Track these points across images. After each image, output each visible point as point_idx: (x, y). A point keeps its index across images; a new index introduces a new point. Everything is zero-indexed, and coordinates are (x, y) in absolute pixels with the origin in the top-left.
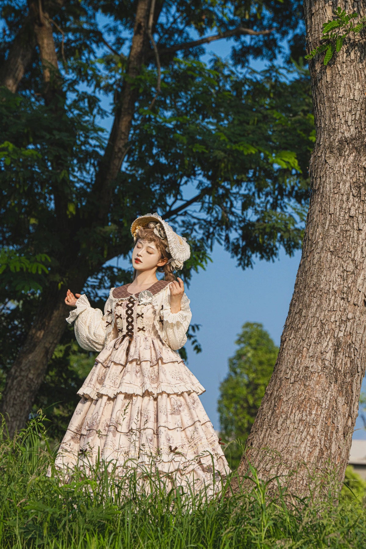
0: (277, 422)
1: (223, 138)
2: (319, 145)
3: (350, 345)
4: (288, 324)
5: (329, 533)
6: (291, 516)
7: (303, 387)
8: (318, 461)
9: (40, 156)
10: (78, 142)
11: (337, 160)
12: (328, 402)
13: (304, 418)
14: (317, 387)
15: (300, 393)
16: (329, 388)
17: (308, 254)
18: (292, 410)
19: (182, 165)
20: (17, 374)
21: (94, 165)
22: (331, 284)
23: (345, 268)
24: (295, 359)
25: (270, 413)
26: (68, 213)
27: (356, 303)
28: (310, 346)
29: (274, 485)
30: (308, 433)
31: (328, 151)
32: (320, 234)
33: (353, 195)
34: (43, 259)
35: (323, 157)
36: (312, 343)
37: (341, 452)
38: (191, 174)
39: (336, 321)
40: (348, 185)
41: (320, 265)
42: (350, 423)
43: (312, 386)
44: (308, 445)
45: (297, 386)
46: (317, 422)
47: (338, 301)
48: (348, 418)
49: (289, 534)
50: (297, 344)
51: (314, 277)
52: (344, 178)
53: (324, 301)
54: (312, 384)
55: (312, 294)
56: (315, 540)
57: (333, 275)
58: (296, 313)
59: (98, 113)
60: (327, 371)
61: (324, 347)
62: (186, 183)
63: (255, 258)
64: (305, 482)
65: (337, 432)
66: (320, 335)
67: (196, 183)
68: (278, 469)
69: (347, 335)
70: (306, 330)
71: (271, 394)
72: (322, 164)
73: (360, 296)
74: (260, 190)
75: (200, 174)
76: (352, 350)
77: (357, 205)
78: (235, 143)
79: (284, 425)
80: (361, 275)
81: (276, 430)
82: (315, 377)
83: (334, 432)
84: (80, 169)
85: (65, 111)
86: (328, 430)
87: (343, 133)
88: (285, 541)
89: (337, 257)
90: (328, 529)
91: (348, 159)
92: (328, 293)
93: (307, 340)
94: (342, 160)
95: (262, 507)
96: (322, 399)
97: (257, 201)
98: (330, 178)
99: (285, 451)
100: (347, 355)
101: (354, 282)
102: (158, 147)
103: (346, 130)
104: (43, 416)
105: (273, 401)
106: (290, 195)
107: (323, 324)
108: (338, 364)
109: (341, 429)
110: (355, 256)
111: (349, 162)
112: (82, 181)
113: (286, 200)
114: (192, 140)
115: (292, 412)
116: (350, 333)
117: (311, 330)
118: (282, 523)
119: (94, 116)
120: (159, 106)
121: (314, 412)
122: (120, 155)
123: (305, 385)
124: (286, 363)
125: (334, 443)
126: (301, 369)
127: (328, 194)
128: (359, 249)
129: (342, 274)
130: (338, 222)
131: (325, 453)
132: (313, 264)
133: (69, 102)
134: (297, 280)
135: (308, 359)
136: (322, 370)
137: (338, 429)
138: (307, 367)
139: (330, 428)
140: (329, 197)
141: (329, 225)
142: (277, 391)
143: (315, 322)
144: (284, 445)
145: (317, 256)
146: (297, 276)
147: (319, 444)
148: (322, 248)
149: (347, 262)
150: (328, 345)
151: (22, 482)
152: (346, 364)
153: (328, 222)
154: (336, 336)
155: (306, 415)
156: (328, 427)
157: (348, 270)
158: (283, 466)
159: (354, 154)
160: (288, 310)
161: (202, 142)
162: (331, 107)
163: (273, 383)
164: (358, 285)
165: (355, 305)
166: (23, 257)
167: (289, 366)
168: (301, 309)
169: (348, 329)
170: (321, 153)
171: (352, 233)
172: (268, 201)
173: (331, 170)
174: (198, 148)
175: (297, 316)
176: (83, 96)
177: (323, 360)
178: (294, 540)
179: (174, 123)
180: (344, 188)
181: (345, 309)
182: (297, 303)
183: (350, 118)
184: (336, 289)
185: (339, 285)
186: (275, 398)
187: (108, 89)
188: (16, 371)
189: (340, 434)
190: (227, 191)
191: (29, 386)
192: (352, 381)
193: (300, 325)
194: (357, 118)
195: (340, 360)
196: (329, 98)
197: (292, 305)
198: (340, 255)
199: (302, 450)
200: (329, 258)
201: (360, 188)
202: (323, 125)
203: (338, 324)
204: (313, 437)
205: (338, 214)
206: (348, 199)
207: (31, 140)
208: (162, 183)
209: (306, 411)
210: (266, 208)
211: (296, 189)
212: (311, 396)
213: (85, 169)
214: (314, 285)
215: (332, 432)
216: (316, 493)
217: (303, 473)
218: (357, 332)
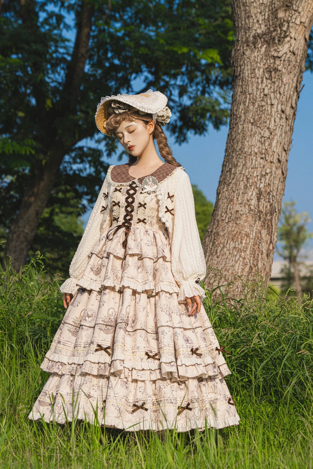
0: (217, 250)
1: (162, 41)
2: (238, 41)
3: (269, 193)
4: (222, 180)
5: (261, 322)
6: (231, 312)
7: (235, 225)
8: (249, 275)
9: (22, 63)
10: (50, 51)
11: (252, 52)
12: (254, 234)
13: (237, 246)
14: (246, 224)
15: (233, 229)
16: (254, 224)
17: (234, 126)
18: (227, 241)
19: (131, 64)
20: (16, 230)
21: (63, 69)
22: (253, 147)
23: (262, 135)
24: (228, 206)
25: (211, 244)
26: (46, 106)
27: (272, 161)
28: (239, 196)
29: (216, 293)
30: (240, 256)
31: (245, 45)
32: (242, 110)
33: (266, 78)
34: (30, 143)
35: (242, 50)
36: (241, 193)
37: (265, 267)
38: (138, 71)
39: (258, 176)
40: (261, 70)
41: (243, 134)
42: (271, 248)
43: (242, 224)
44: (241, 264)
45: (230, 224)
46: (247, 248)
47: (259, 161)
48: (270, 244)
49: (230, 324)
50: (229, 195)
51: (240, 143)
52: (259, 65)
53: (248, 161)
54: (242, 222)
55: (239, 156)
56: (250, 327)
57: (253, 141)
58: (227, 172)
59: (64, 27)
60: (252, 213)
61: (249, 195)
62: (135, 78)
63: (190, 134)
64: (240, 289)
65: (262, 254)
66: (246, 187)
67: (143, 78)
68: (219, 282)
69: (267, 186)
70: (235, 184)
71: (211, 231)
72: (241, 56)
73: (275, 156)
74: (191, 80)
75: (145, 71)
76: (271, 197)
77: (269, 86)
78: (171, 45)
79: (222, 252)
80: (275, 139)
81: (216, 256)
82: (244, 218)
83: (260, 254)
84: (53, 72)
85: (38, 27)
86: (255, 253)
87: (256, 30)
88: (228, 329)
89: (256, 127)
90: (260, 319)
91: (260, 51)
92: (251, 155)
93: (236, 192)
94: (256, 51)
95: (210, 308)
96: (249, 232)
97: (190, 89)
98: (247, 66)
99: (224, 270)
100: (267, 201)
101: (270, 145)
102: (112, 51)
103: (258, 28)
104: (41, 256)
105: (213, 236)
106: (214, 84)
107: (248, 179)
108: (261, 208)
109: (264, 251)
110: (269, 125)
111: (262, 52)
112: (56, 81)
113: (212, 87)
114: (138, 45)
115: (227, 243)
116: (269, 184)
117: (239, 183)
118: (225, 317)
119: (61, 30)
120: (111, 19)
121: (244, 242)
122: (83, 59)
123: (236, 223)
124: (221, 210)
125: (260, 262)
126: (233, 212)
127: (247, 78)
128: (273, 119)
129: (261, 140)
130: (255, 100)
131: (254, 269)
132: (238, 133)
133: (41, 20)
134: (227, 146)
135: (238, 205)
136: (249, 213)
137: (262, 252)
138: (237, 211)
139: (257, 252)
140: (248, 80)
141: (249, 103)
142: (216, 229)
143: (242, 177)
144: (223, 265)
145: (241, 127)
146: (227, 143)
147: (249, 263)
148: (244, 121)
149: (264, 130)
150: (252, 194)
151: (28, 301)
152: (266, 207)
153: (248, 100)
154: (258, 187)
155: (239, 244)
156: (255, 251)
157: (265, 136)
158: (223, 279)
159: (265, 46)
160: (221, 170)
161: (146, 46)
162: (245, 10)
163: (212, 224)
164: (273, 147)
165: (271, 162)
166: (14, 143)
167: (224, 211)
168: (230, 168)
169: (267, 181)
170: (240, 47)
171: (266, 107)
172: (198, 90)
173: (248, 60)
174: (143, 51)
175: (228, 173)
176: (51, 15)
177: (249, 205)
178: (234, 328)
179: (123, 32)
180: (259, 73)
181: (264, 166)
182: (227, 164)
183: (260, 18)
184: (256, 151)
185: (259, 148)
186: (214, 234)
187: (70, 8)
188: (15, 228)
189: (265, 255)
190: (167, 83)
191: (26, 238)
192: (272, 218)
193: (230, 181)
194: (266, 18)
195: (262, 205)
196: (243, 4)
197: (224, 166)
198: (258, 125)
199: (236, 268)
200: (250, 128)
201: (271, 72)
202: (240, 25)
203: (259, 177)
204: (244, 259)
205: (255, 93)
206: (262, 81)
207: (14, 50)
208: (117, 79)
209: (238, 241)
210: (197, 94)
211: (219, 78)
212: (241, 230)
213: (57, 72)
214: (240, 149)
215: (258, 255)
216: (249, 296)
217: (239, 283)
218: (273, 183)
